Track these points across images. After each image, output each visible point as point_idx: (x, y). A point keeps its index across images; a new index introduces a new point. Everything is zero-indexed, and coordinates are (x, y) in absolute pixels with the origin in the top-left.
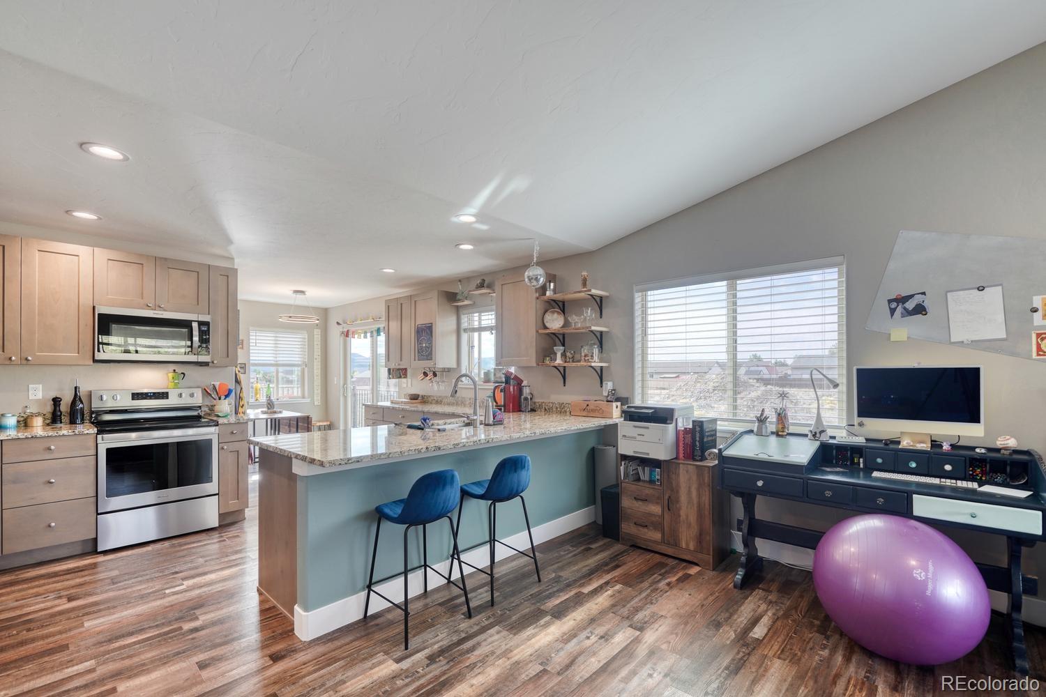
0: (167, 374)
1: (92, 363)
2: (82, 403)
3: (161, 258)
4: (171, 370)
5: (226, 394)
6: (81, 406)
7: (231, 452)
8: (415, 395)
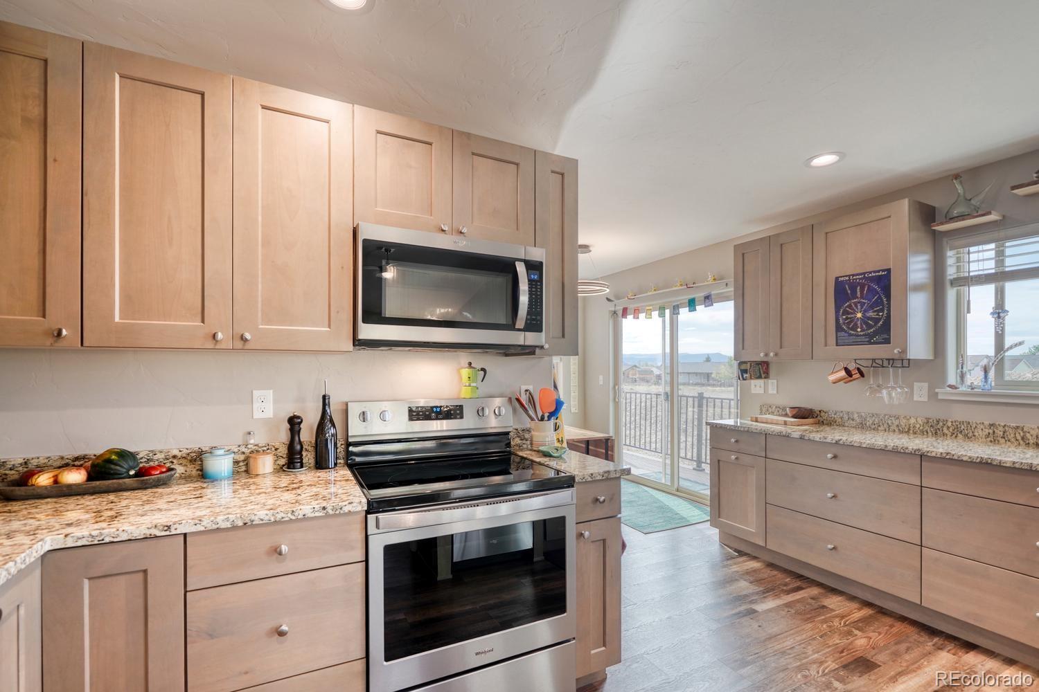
0: (458, 371)
1: (351, 347)
2: (334, 427)
3: (462, 133)
4: (464, 362)
5: (552, 409)
6: (332, 431)
7: (593, 542)
8: (806, 409)
